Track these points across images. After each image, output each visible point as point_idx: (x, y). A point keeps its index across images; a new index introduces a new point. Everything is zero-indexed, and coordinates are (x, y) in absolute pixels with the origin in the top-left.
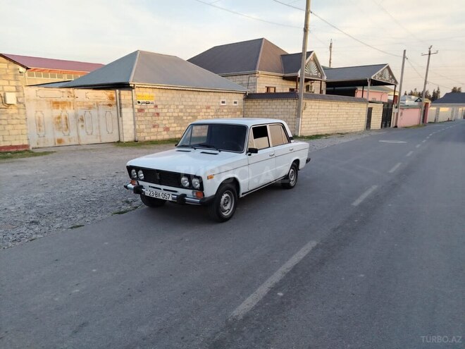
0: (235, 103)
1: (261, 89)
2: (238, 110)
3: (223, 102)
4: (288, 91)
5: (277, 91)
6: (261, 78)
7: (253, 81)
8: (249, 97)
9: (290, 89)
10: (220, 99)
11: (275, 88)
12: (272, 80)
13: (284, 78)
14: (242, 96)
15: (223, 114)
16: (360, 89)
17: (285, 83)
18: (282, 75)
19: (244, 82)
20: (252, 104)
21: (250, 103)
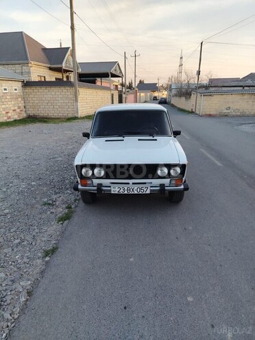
0: (16, 90)
1: (34, 78)
2: (20, 96)
3: (5, 89)
4: (54, 80)
5: (47, 80)
6: (33, 68)
7: (27, 71)
8: (27, 84)
9: (56, 79)
10: (2, 86)
11: (45, 77)
12: (42, 70)
13: (51, 69)
14: (20, 84)
15: (7, 100)
16: (99, 79)
17: (52, 73)
18: (49, 66)
19: (18, 71)
20: (32, 91)
21: (29, 90)
